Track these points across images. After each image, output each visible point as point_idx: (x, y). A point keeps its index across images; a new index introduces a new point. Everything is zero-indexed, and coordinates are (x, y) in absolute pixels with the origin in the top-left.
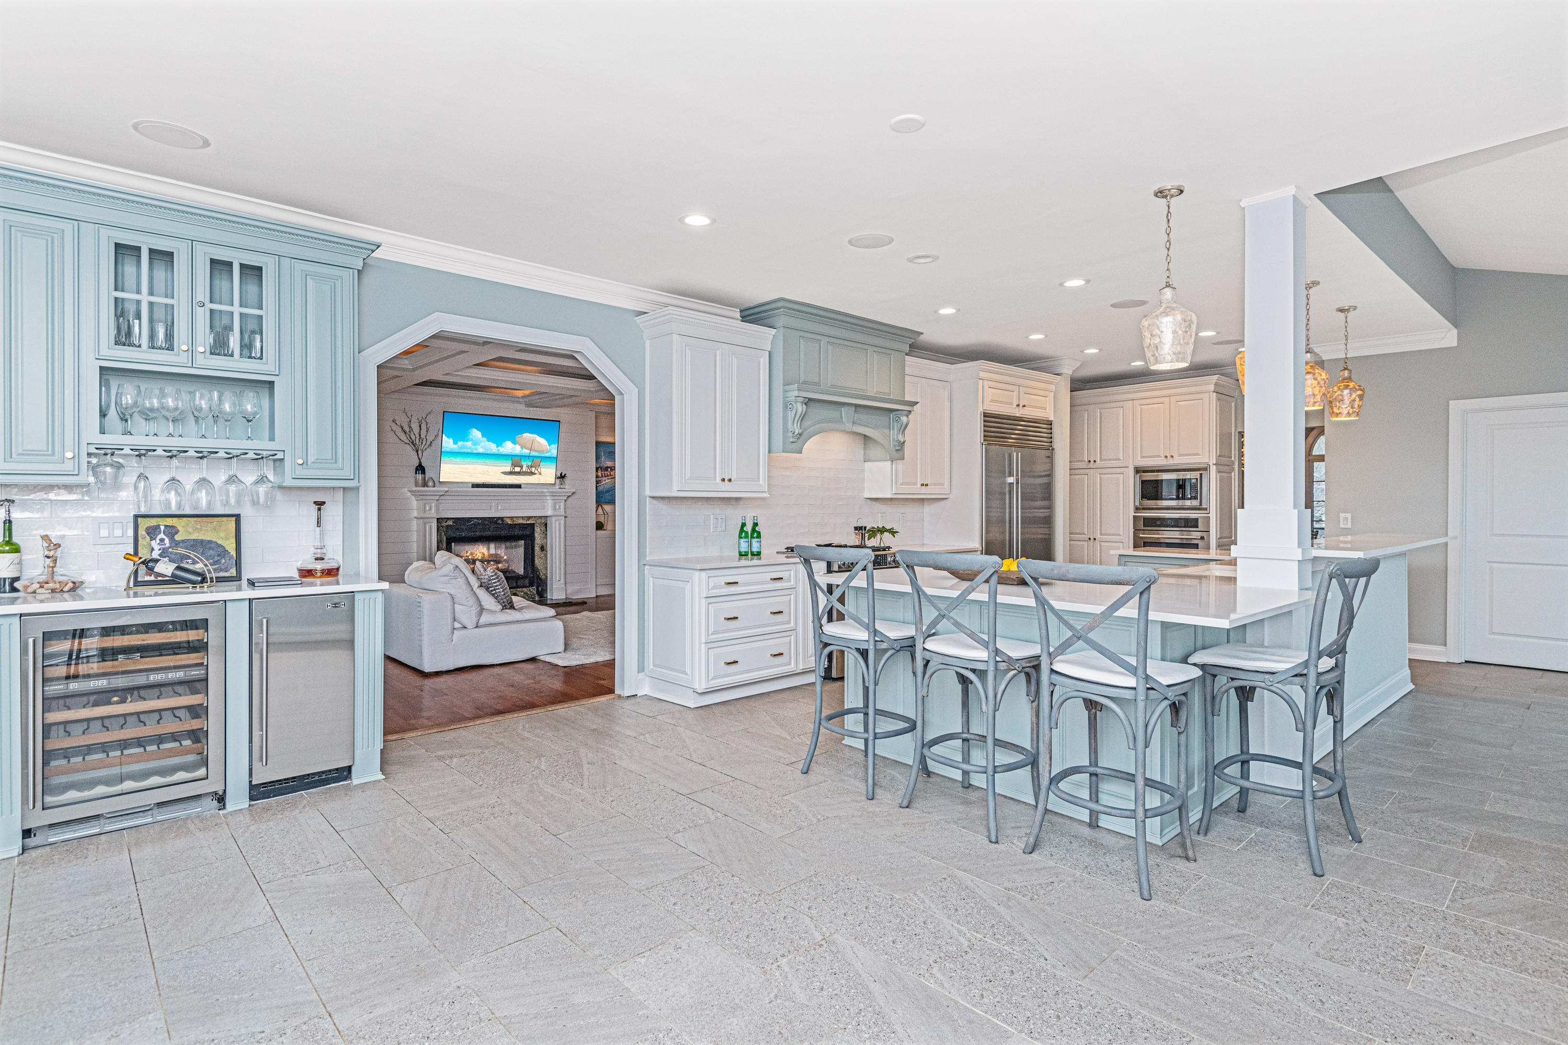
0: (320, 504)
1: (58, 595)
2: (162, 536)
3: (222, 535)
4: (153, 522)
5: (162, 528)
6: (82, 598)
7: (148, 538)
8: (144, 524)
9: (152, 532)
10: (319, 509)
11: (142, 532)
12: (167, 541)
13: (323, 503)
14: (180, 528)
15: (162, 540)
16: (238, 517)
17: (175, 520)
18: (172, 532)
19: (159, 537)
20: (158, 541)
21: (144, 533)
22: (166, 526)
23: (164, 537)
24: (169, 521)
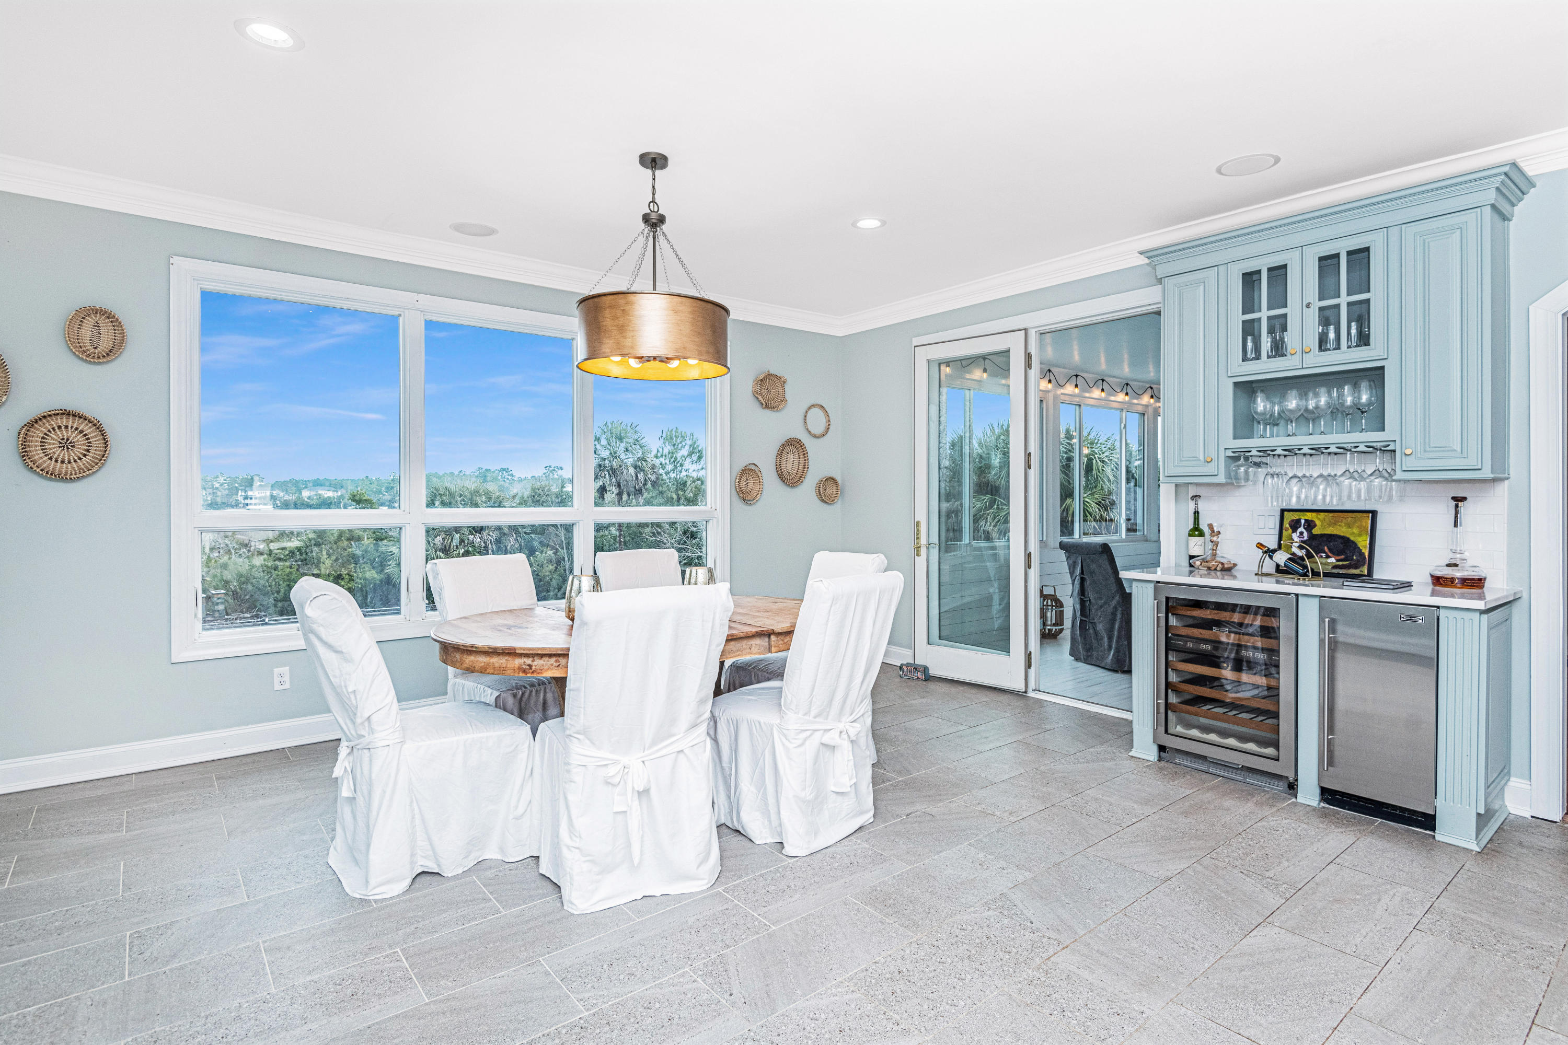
0: (1458, 500)
1: (1213, 573)
2: (1301, 529)
3: (1355, 531)
4: (1295, 516)
5: (1303, 521)
6: (1235, 577)
7: (1290, 530)
8: (1289, 517)
9: (1295, 525)
10: (1457, 506)
11: (1286, 524)
12: (1305, 534)
13: (1464, 499)
14: (1318, 522)
15: (1301, 533)
16: (1374, 513)
17: (1314, 514)
18: (1310, 525)
19: (1299, 530)
20: (1298, 534)
21: (1288, 526)
22: (1306, 520)
23: (1304, 530)
24: (1309, 516)
